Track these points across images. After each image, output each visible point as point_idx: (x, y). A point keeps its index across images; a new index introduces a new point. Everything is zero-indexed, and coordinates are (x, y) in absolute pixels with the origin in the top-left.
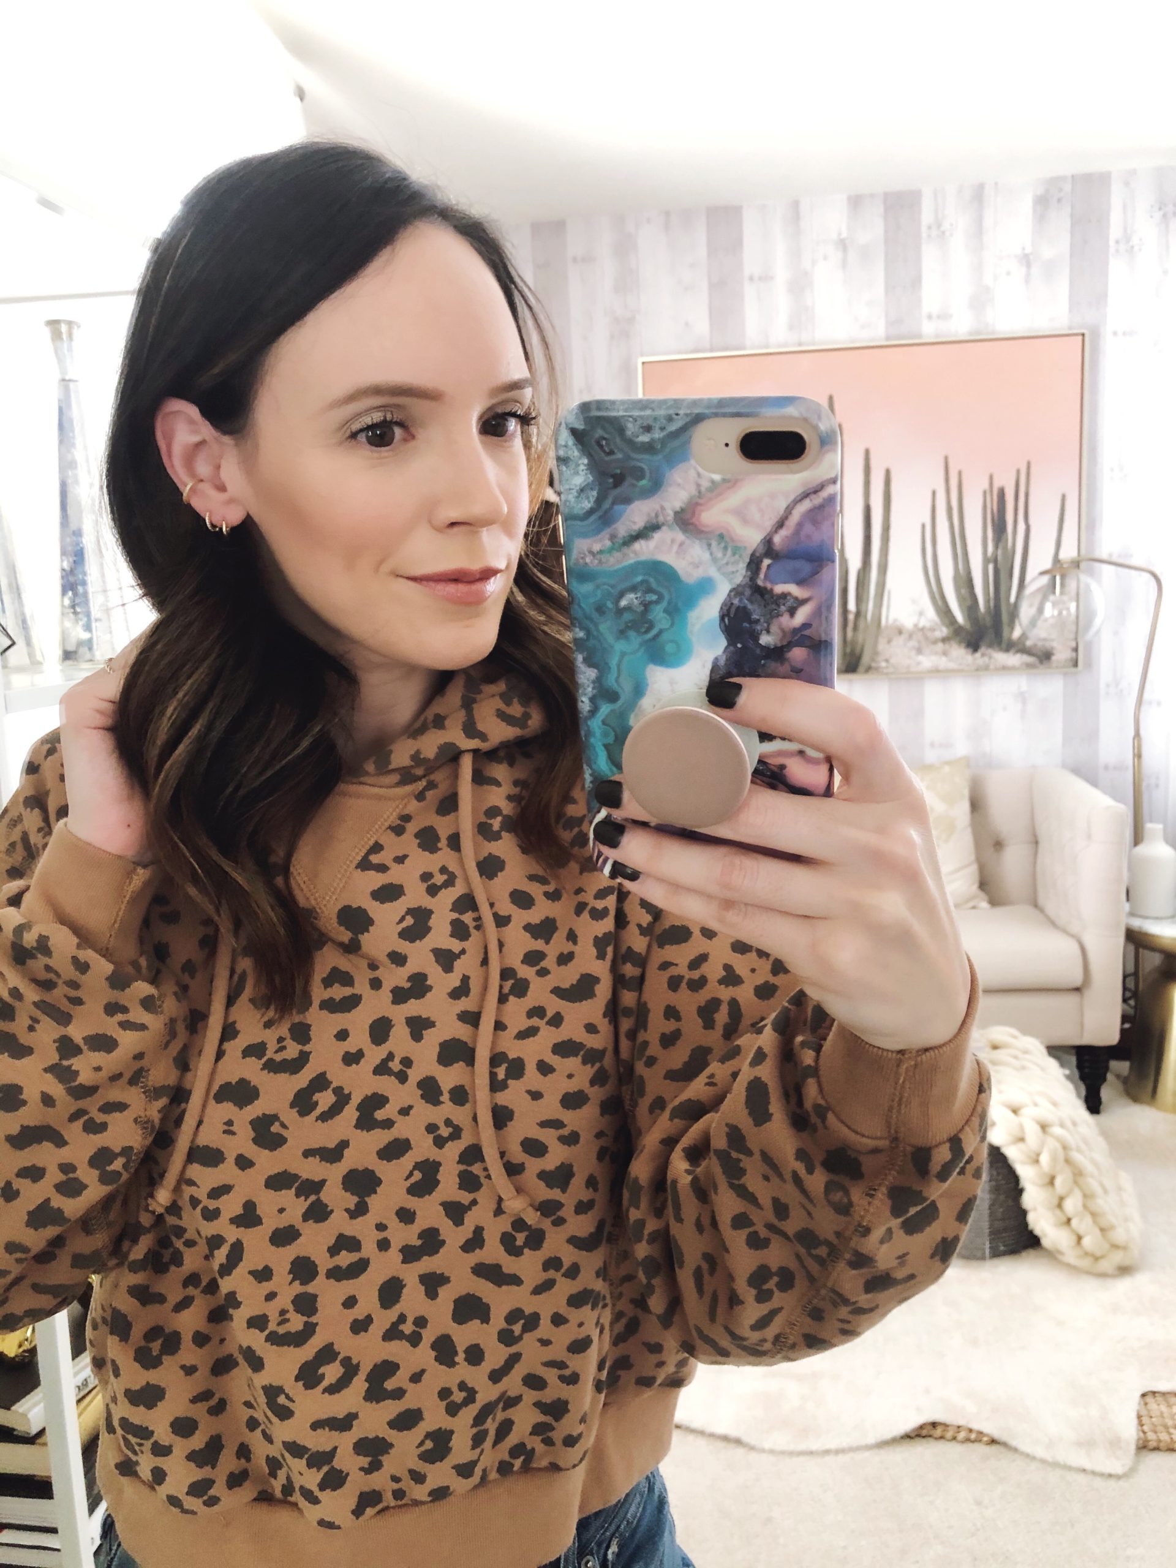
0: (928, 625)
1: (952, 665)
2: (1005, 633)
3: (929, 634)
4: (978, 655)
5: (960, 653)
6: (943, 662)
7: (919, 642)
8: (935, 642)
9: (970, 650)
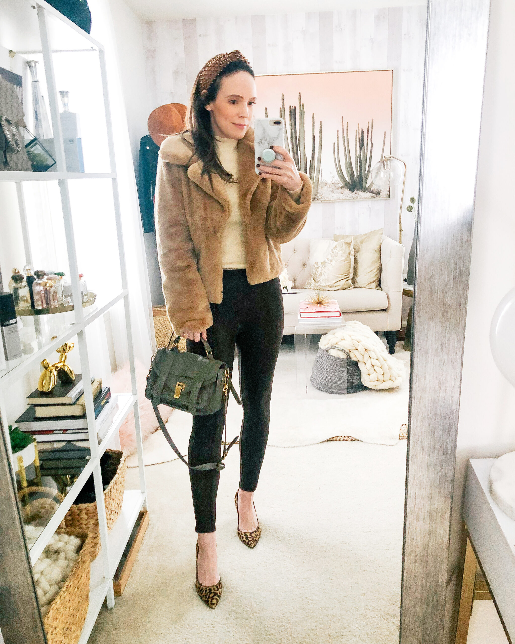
0: (336, 182)
1: (344, 197)
2: (364, 185)
3: (336, 185)
4: (353, 193)
5: (347, 192)
6: (341, 196)
7: (333, 188)
8: (338, 189)
9: (351, 192)
